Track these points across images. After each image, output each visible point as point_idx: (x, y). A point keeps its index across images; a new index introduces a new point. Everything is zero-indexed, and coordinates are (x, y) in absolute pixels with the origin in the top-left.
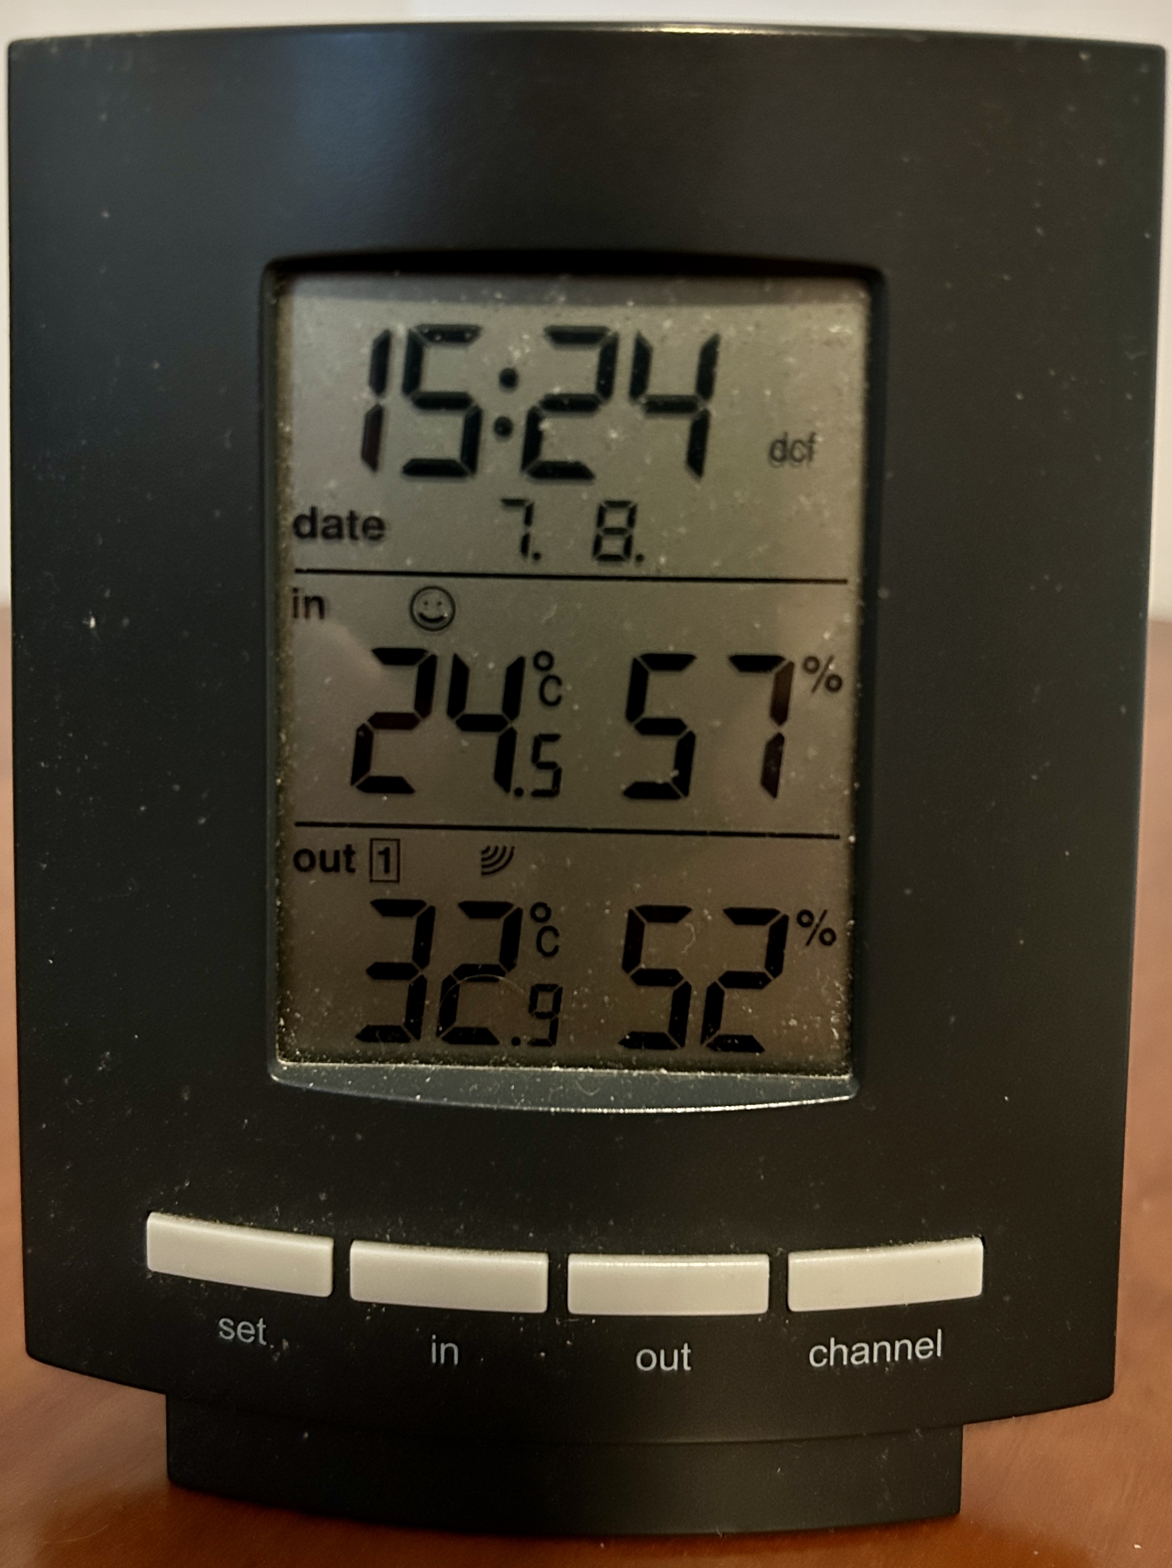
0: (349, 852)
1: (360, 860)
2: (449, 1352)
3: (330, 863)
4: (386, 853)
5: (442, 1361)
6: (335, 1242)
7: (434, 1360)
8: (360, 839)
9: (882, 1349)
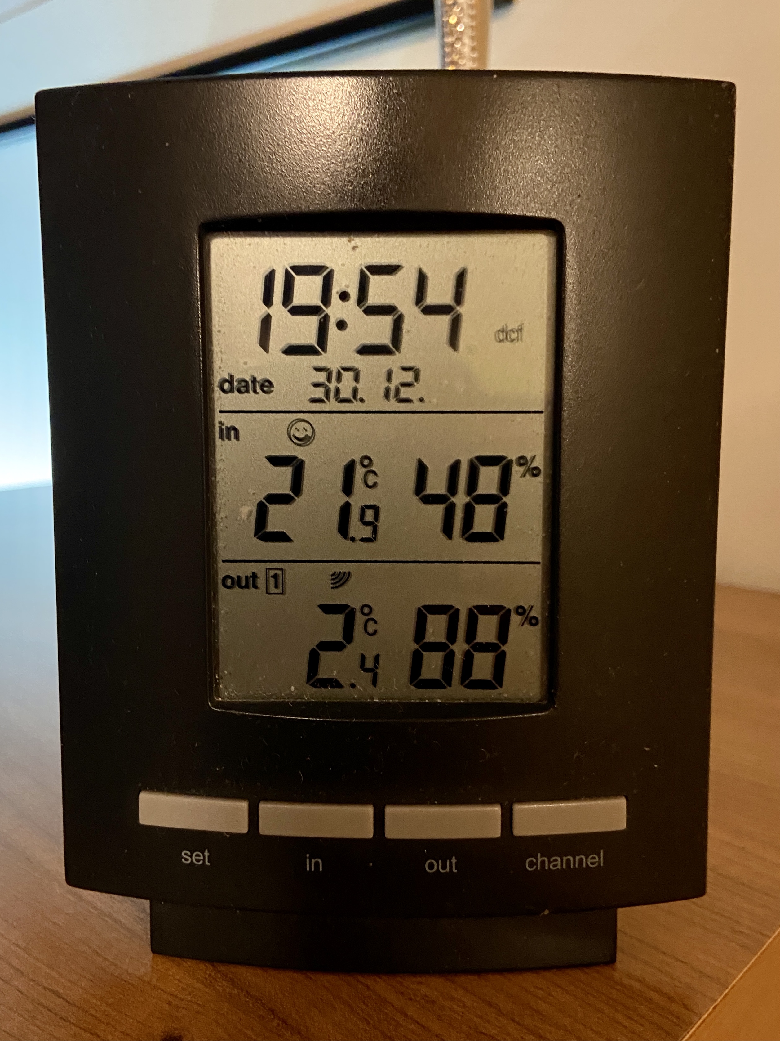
2: (317, 864)
5: (313, 869)
6: (250, 803)
7: (308, 869)
9: (568, 861)
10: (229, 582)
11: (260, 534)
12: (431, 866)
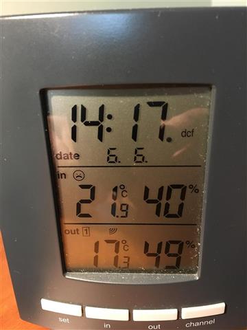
0: (77, 230)
1: (80, 232)
3: (73, 232)
4: (86, 230)
8: (80, 227)
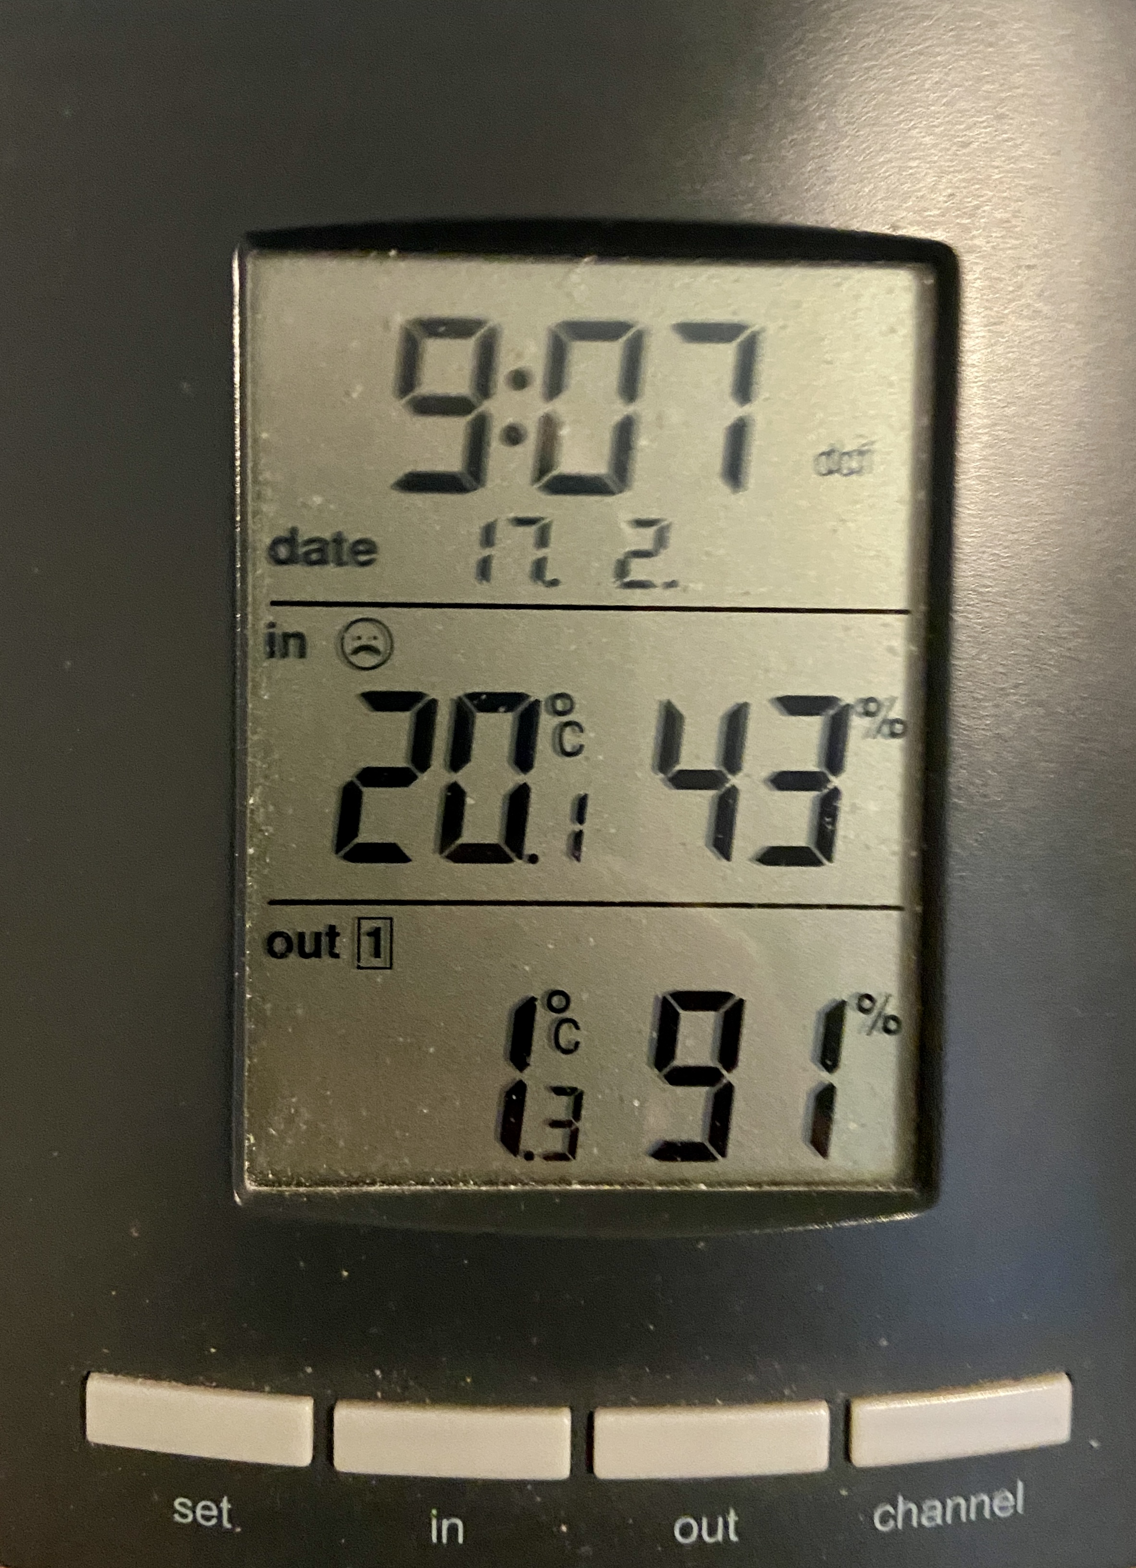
2: (453, 1529)
5: (444, 1540)
6: (315, 1400)
7: (434, 1539)
9: (957, 1509)
10: (279, 945)
11: (347, 849)
12: (686, 1531)
